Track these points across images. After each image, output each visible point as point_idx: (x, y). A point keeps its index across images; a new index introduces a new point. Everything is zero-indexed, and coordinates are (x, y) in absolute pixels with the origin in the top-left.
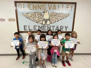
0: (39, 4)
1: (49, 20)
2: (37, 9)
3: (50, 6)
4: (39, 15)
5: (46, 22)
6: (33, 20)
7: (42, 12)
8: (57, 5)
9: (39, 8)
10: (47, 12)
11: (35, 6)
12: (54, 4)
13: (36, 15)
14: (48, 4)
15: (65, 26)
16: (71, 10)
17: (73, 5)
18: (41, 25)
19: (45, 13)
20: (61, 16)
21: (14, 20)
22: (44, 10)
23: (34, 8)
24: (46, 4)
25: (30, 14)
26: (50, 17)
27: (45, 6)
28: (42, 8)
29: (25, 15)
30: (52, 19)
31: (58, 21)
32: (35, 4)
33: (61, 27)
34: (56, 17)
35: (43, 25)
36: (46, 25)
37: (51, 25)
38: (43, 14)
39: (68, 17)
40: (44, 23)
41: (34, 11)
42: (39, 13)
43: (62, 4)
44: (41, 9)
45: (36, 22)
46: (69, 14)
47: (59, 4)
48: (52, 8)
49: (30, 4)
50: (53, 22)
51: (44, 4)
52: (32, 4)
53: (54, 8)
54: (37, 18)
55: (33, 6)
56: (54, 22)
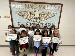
0: (31, 4)
1: (39, 18)
2: (29, 8)
3: (40, 6)
4: (31, 14)
5: (37, 19)
6: (25, 17)
7: (33, 11)
8: (46, 5)
9: (31, 8)
10: (38, 11)
11: (27, 6)
12: (44, 5)
13: (29, 14)
14: (39, 4)
15: (53, 24)
16: (58, 10)
17: (60, 6)
18: (32, 22)
19: (36, 12)
20: (50, 15)
21: (9, 17)
22: (35, 10)
23: (27, 8)
24: (37, 4)
25: (23, 13)
26: (40, 16)
27: (36, 6)
28: (34, 7)
29: (18, 13)
30: (42, 17)
31: (46, 19)
32: (27, 4)
33: (49, 24)
34: (45, 16)
35: (34, 23)
36: (37, 22)
37: (41, 22)
38: (34, 13)
39: (55, 16)
40: (35, 20)
41: (27, 10)
42: (31, 12)
43: (51, 5)
44: (32, 8)
45: (28, 20)
46: (56, 14)
47: (48, 5)
48: (42, 8)
49: (23, 3)
50: (42, 20)
51: (35, 4)
52: (25, 4)
53: (44, 8)
54: (29, 17)
55: (26, 5)
56: (44, 20)
